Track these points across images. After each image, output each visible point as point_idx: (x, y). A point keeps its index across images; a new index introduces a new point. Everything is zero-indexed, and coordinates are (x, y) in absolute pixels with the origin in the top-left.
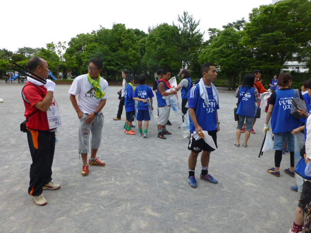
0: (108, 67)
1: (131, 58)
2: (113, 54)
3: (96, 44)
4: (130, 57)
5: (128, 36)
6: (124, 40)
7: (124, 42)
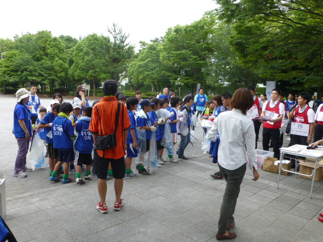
0: (29, 78)
1: (57, 68)
2: (36, 63)
3: (16, 52)
4: (55, 68)
5: (54, 45)
6: (49, 49)
7: (49, 51)
